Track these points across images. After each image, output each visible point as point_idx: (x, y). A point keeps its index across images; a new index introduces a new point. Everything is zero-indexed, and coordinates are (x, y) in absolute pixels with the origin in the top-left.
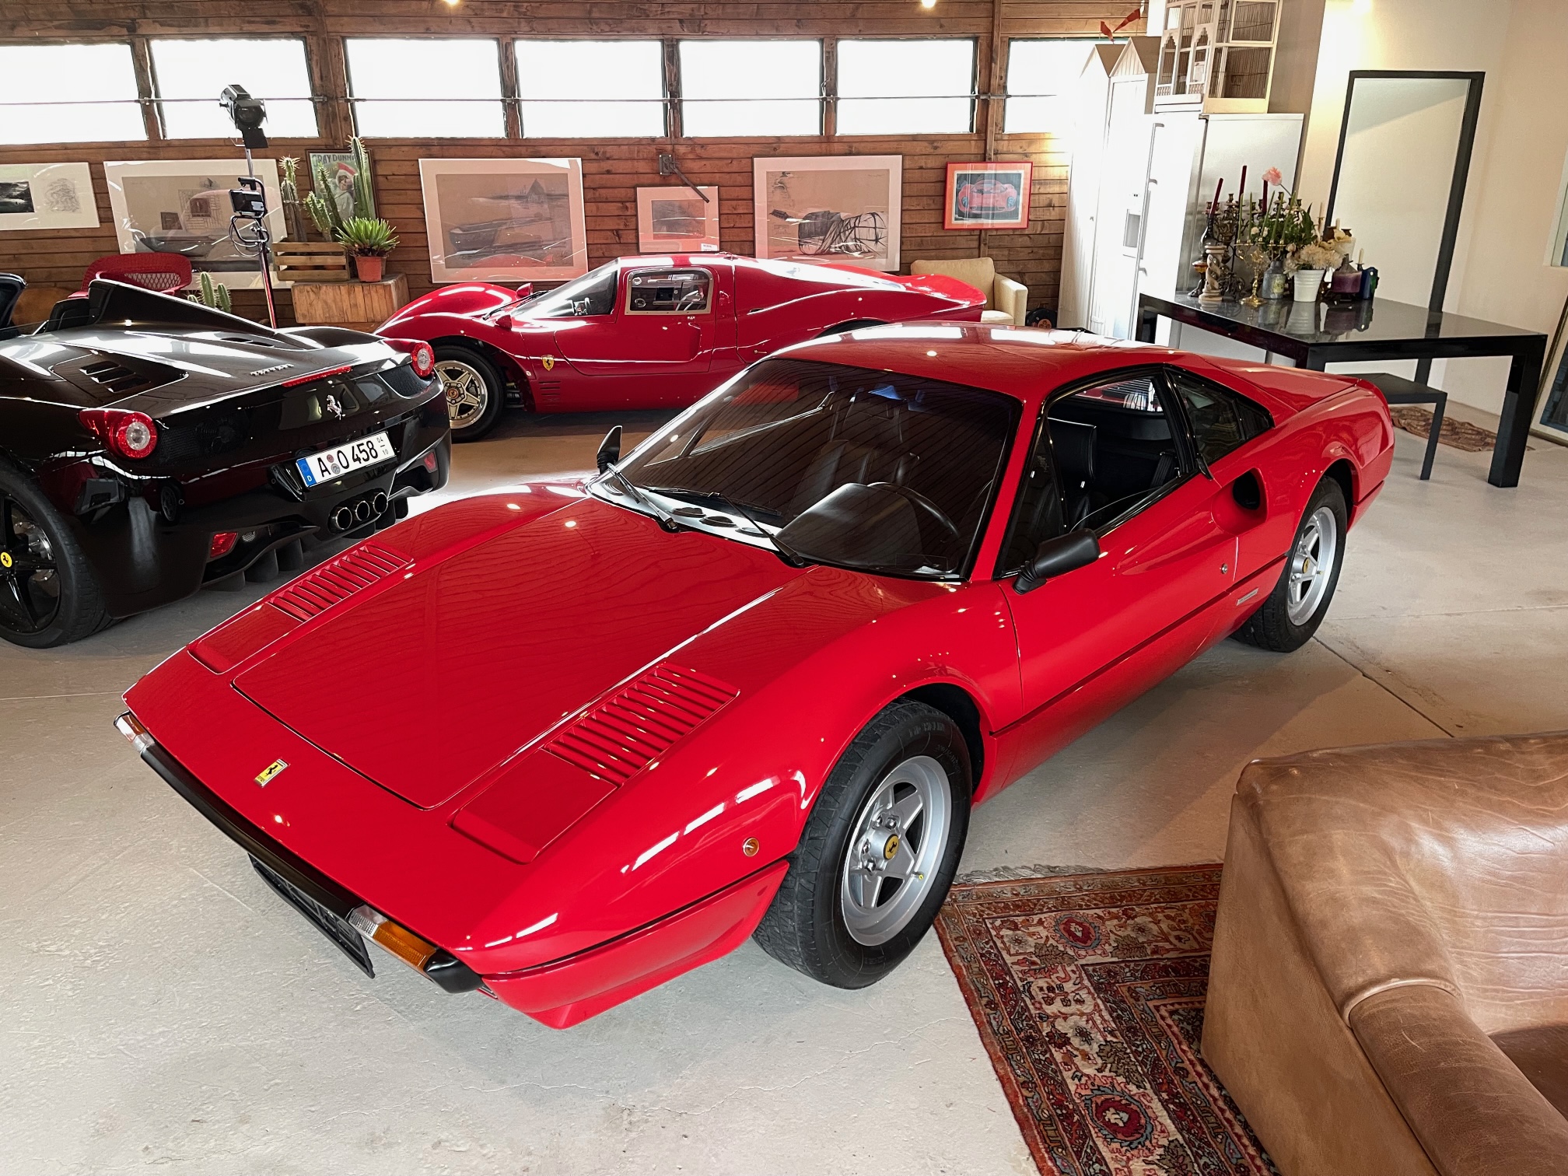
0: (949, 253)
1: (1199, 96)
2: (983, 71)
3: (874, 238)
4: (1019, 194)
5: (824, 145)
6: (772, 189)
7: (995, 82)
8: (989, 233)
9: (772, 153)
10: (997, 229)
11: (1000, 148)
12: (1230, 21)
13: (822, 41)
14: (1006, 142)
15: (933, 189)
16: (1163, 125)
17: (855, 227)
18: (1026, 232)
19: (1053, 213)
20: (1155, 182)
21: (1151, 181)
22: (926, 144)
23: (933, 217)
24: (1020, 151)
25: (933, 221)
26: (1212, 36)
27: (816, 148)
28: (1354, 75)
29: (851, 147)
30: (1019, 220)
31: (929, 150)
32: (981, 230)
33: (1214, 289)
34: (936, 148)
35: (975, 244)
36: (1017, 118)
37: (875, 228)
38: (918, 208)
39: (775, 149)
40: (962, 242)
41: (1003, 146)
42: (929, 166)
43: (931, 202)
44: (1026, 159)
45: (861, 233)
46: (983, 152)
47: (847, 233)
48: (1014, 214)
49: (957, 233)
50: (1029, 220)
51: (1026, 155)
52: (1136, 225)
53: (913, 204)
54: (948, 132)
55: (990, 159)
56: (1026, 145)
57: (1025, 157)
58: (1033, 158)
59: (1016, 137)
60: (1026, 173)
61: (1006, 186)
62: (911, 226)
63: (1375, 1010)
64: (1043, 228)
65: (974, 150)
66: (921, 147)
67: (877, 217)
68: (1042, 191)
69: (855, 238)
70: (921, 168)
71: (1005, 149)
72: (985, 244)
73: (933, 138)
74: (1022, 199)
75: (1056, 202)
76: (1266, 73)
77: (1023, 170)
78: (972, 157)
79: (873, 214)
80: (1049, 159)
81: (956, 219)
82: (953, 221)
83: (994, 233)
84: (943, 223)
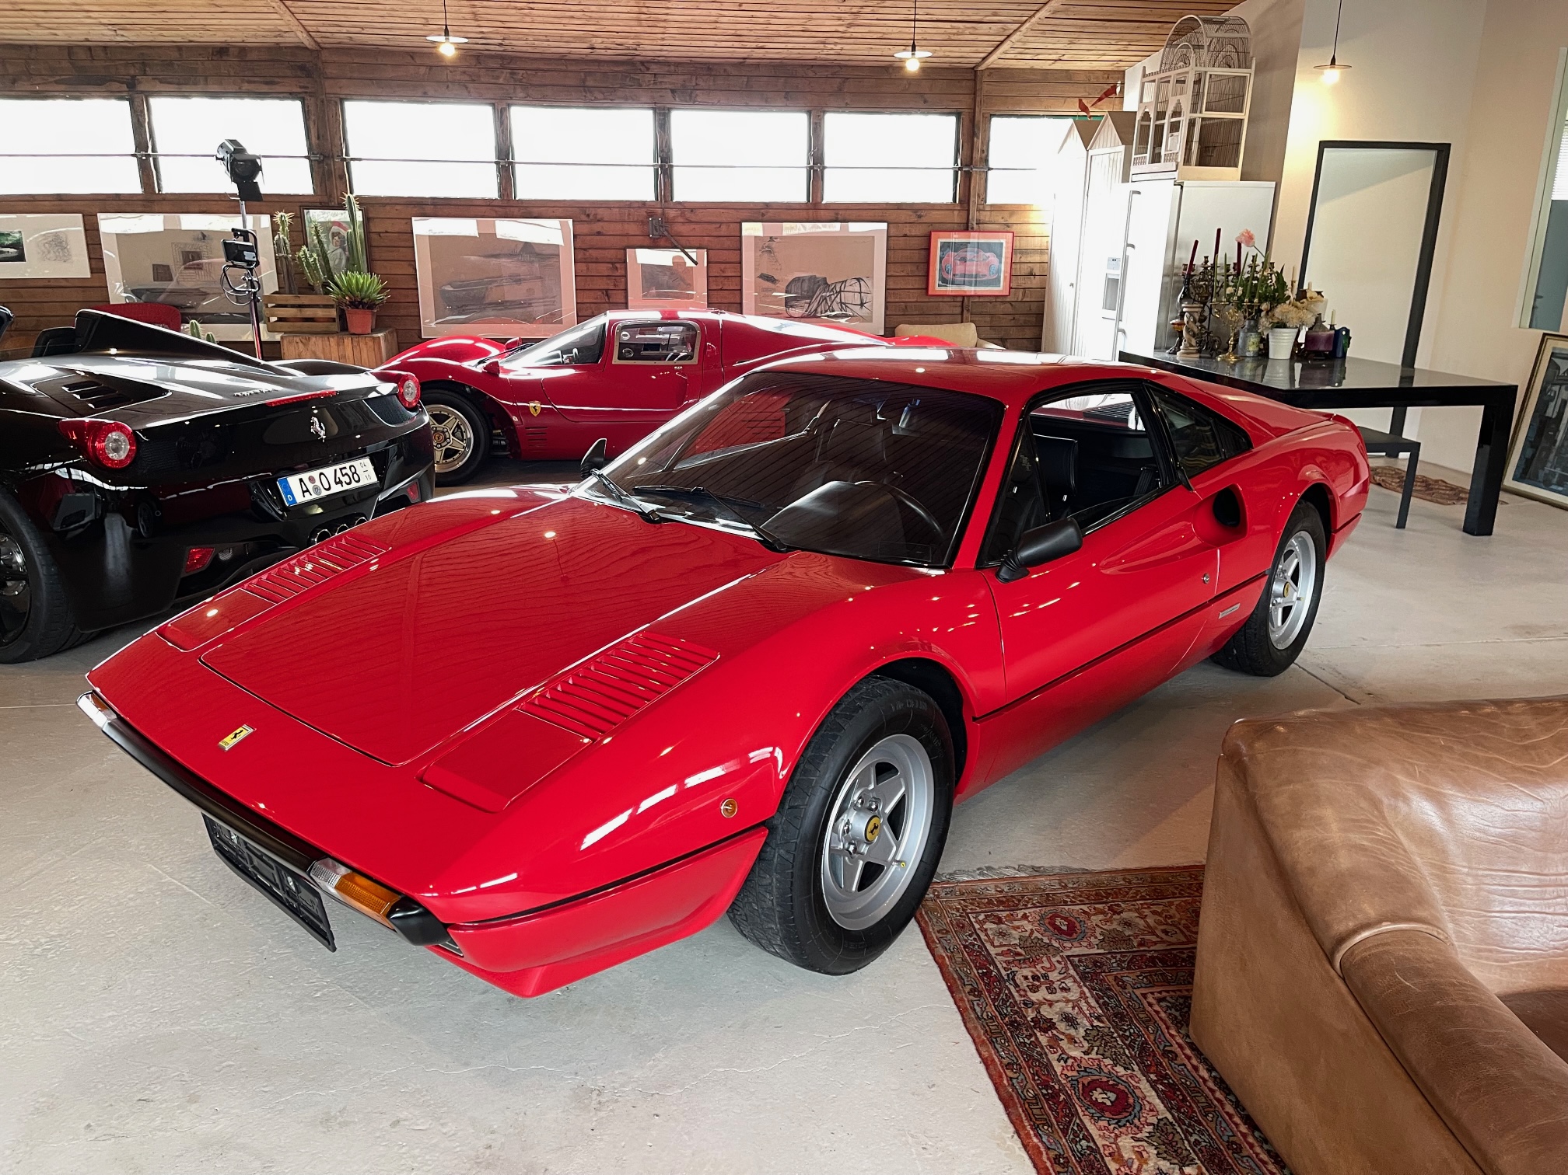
0: (932, 318)
1: (1174, 164)
2: (965, 145)
3: (859, 303)
4: (1000, 262)
5: (811, 212)
6: (760, 253)
7: (977, 156)
8: (972, 300)
9: (760, 218)
10: (979, 296)
11: (982, 218)
12: (1203, 93)
13: (809, 113)
14: (989, 213)
15: (917, 256)
16: (1139, 193)
17: (840, 291)
18: (1008, 299)
19: (1034, 282)
20: (1133, 246)
21: (1128, 245)
22: (910, 213)
23: (917, 283)
24: (1002, 221)
25: (916, 287)
26: (1186, 107)
27: (803, 214)
28: (1324, 145)
29: (837, 214)
30: (1001, 288)
31: (914, 218)
32: (963, 297)
33: (1191, 346)
34: (920, 217)
35: (958, 310)
36: (998, 190)
37: (860, 293)
38: (903, 274)
39: (763, 215)
40: (946, 308)
41: (985, 216)
42: (913, 234)
43: (915, 268)
44: (1009, 229)
45: (847, 297)
46: (965, 221)
47: (833, 297)
48: (996, 282)
49: (940, 300)
50: (1010, 288)
51: (1007, 225)
52: (1114, 290)
53: (897, 270)
54: (932, 201)
55: (972, 228)
56: (1008, 216)
57: (1006, 227)
58: (1015, 228)
59: (998, 208)
60: (1007, 243)
61: (988, 254)
62: (896, 292)
63: (1366, 954)
64: (1024, 295)
65: (956, 220)
66: (904, 216)
67: (862, 282)
68: (1023, 260)
69: (841, 303)
70: (905, 236)
71: (987, 219)
72: (968, 310)
73: (916, 207)
74: (1004, 268)
75: (1037, 271)
76: (1239, 144)
77: (1004, 240)
78: (956, 226)
79: (858, 280)
80: (1034, 229)
81: (939, 286)
82: (936, 287)
83: (977, 300)
84: (927, 289)
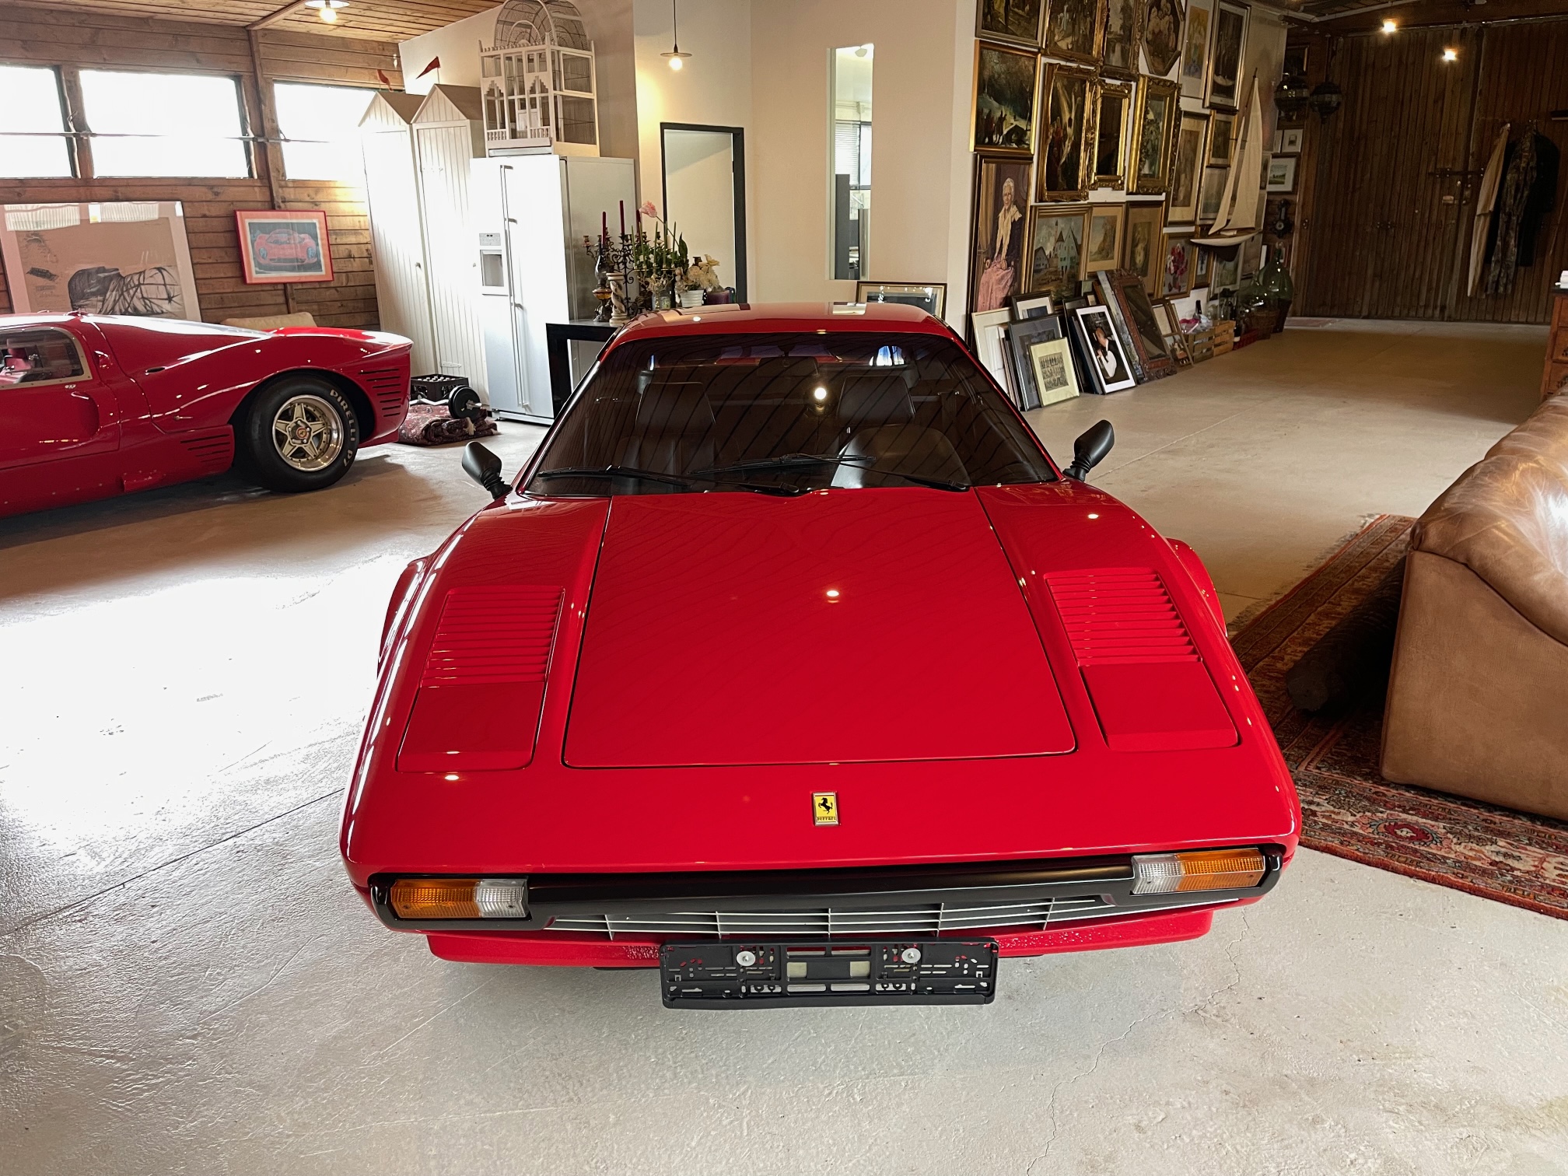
0: (255, 310)
1: (548, 139)
2: (252, 112)
3: (166, 297)
4: (317, 245)
5: (82, 190)
6: (25, 243)
7: (267, 125)
8: (295, 287)
9: (17, 198)
10: (302, 283)
11: (287, 197)
12: (559, 71)
13: (57, 69)
14: (292, 189)
15: (222, 240)
16: (510, 168)
17: (140, 284)
18: (332, 285)
19: (355, 265)
20: (514, 221)
21: (510, 220)
22: (204, 189)
23: (229, 271)
24: (308, 199)
25: (230, 275)
26: (549, 85)
27: (73, 192)
28: (664, 126)
29: (116, 192)
30: (323, 273)
31: (210, 196)
32: (285, 284)
33: (622, 312)
34: (217, 194)
35: (282, 299)
36: (297, 164)
37: (165, 285)
38: (210, 261)
39: (19, 194)
40: (267, 298)
41: (290, 194)
42: (214, 215)
43: (223, 254)
44: (316, 208)
45: (148, 291)
46: (269, 199)
47: (131, 292)
48: (317, 266)
49: (260, 288)
50: (333, 273)
51: (315, 203)
52: (493, 267)
53: (204, 256)
54: (228, 176)
55: (279, 207)
56: (313, 194)
57: (315, 206)
58: (323, 206)
59: (300, 184)
60: (320, 223)
61: (302, 236)
62: (207, 281)
64: (348, 280)
65: (259, 197)
66: (199, 193)
67: (164, 273)
68: (339, 241)
69: (143, 298)
70: (204, 216)
71: (292, 197)
72: (293, 299)
73: (212, 183)
74: (322, 251)
75: (355, 253)
76: (594, 122)
77: (316, 219)
78: (260, 204)
79: (159, 269)
80: (345, 208)
81: (257, 273)
82: (254, 275)
83: (300, 287)
84: (243, 277)
